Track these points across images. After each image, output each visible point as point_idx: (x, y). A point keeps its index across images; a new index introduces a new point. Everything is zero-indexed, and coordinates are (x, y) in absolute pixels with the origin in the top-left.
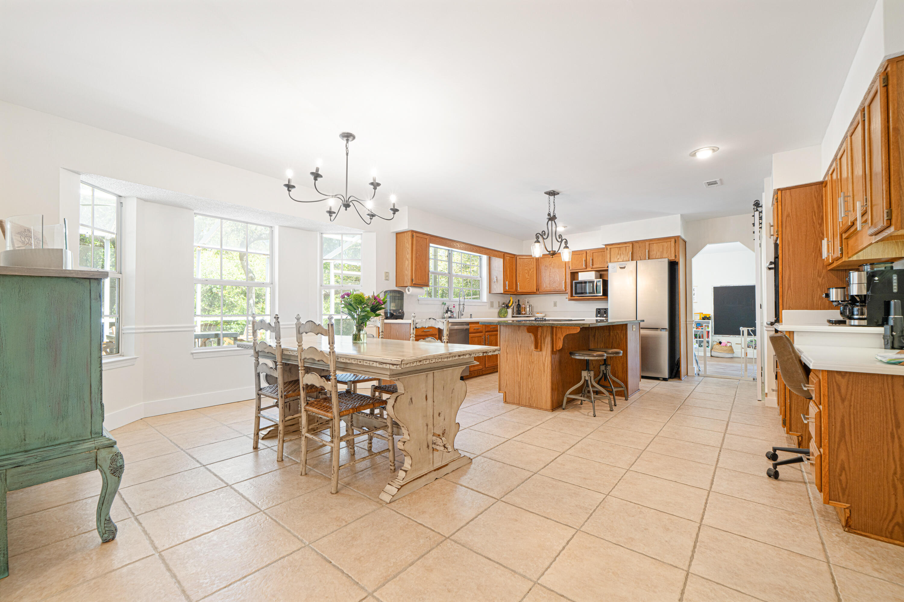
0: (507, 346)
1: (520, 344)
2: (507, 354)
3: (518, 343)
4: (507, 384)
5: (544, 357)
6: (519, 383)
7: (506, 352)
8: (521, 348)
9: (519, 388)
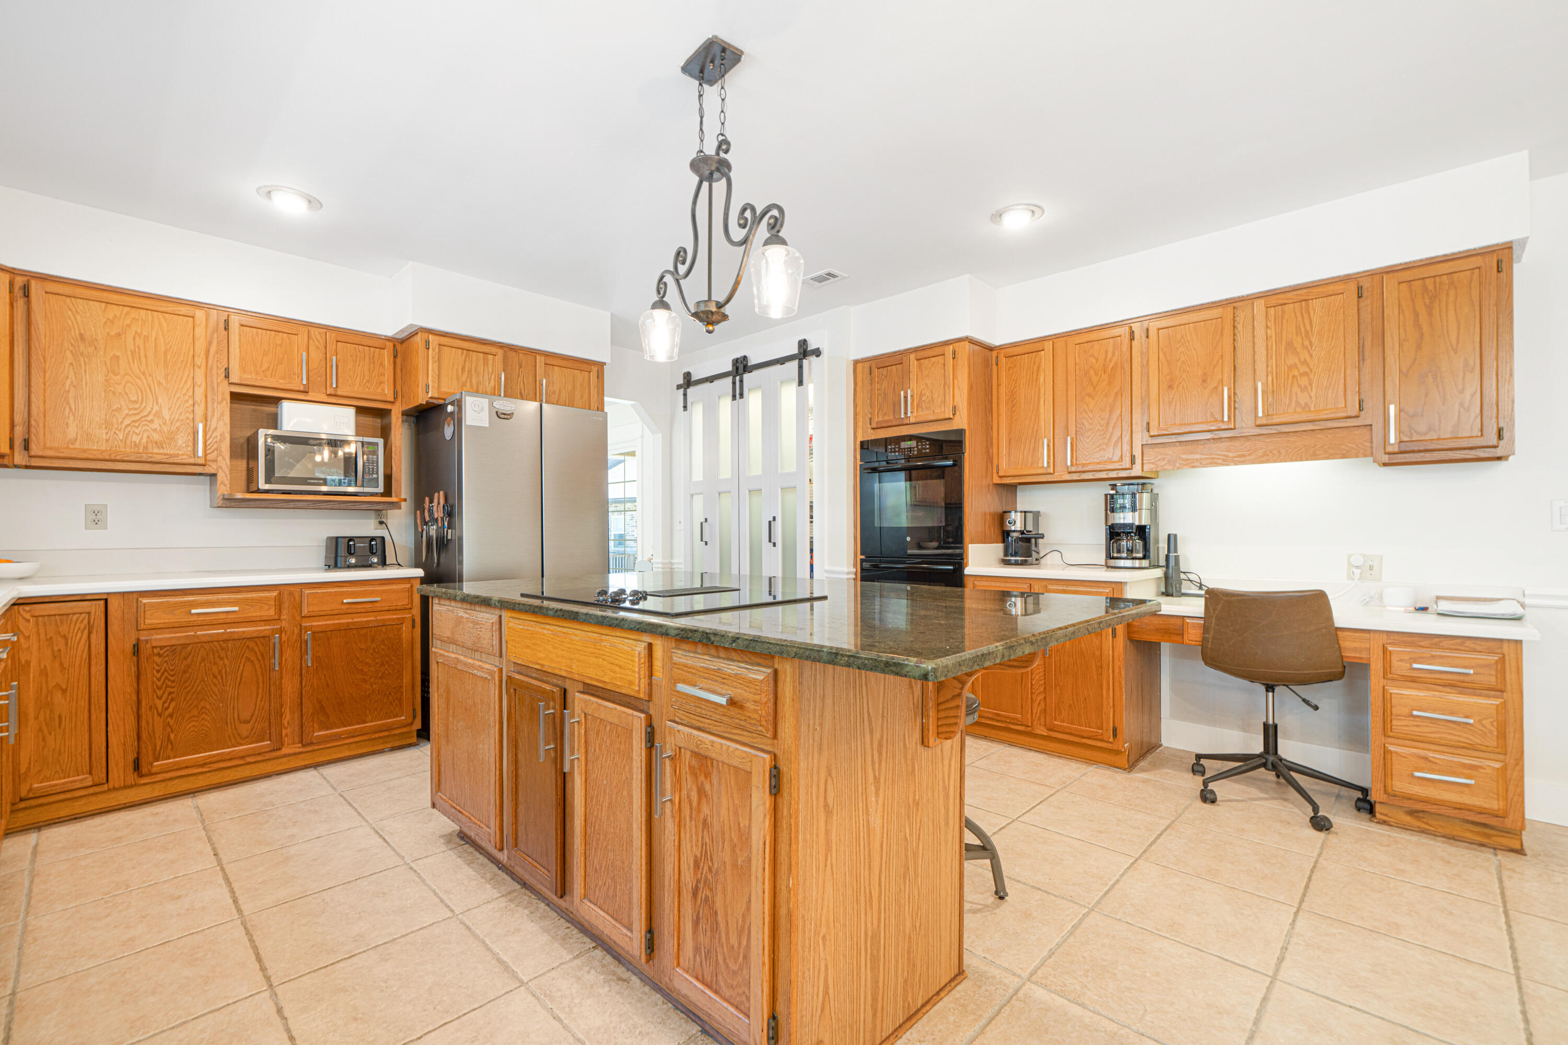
0: (829, 774)
1: (877, 736)
2: (828, 812)
3: (871, 732)
4: (826, 992)
5: (946, 762)
6: (875, 937)
7: (826, 805)
8: (880, 754)
9: (872, 969)
